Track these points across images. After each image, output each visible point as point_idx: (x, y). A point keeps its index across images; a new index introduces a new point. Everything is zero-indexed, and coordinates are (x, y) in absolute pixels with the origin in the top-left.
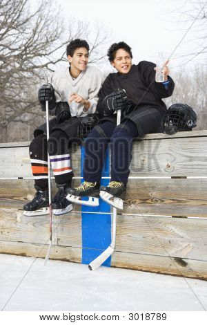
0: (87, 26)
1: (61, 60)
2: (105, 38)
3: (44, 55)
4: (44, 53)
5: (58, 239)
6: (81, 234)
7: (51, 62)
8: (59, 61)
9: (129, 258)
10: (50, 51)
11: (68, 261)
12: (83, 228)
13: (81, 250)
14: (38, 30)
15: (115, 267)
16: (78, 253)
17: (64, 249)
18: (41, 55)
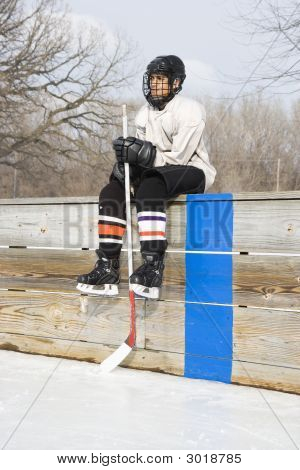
0: (103, 35)
1: (66, 80)
2: (128, 53)
3: (43, 73)
4: (42, 69)
5: (147, 340)
6: (184, 334)
7: (52, 83)
8: (62, 81)
9: (261, 372)
10: (51, 68)
11: (162, 372)
12: (186, 325)
13: (183, 357)
14: (36, 38)
15: (237, 384)
16: (179, 360)
17: (156, 354)
18: (38, 73)
